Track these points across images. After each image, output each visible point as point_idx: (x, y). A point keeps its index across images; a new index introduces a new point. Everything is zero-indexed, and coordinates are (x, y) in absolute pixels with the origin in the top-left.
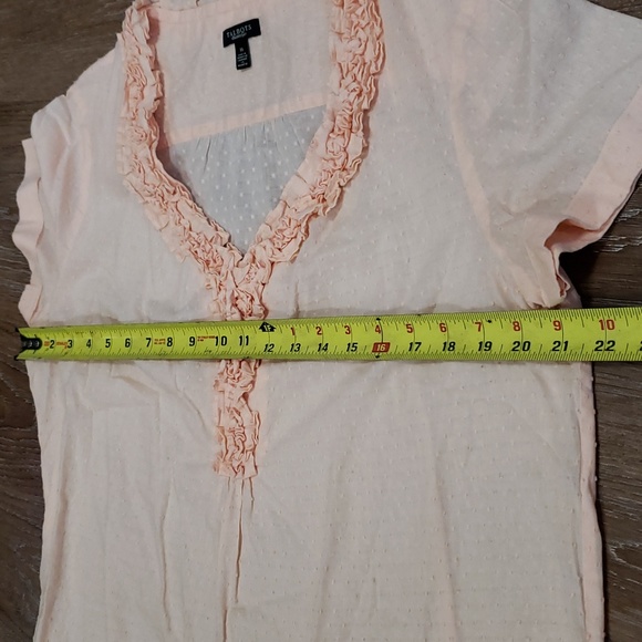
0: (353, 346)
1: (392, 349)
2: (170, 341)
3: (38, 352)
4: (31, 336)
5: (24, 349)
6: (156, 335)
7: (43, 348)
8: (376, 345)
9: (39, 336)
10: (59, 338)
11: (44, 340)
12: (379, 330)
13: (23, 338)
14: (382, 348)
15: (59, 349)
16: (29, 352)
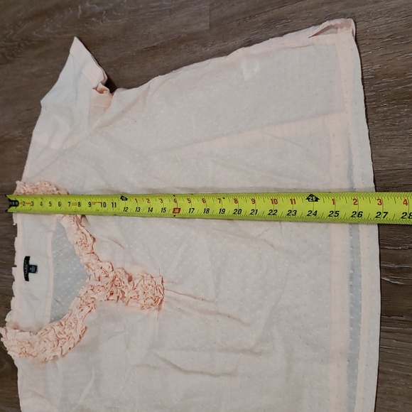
0: (164, 210)
1: (181, 212)
2: (79, 204)
3: (18, 208)
4: (14, 199)
5: (11, 206)
6: (73, 201)
7: (20, 205)
8: (174, 209)
9: (17, 199)
10: (27, 200)
11: (20, 201)
12: (175, 201)
13: (10, 200)
14: (177, 211)
15: (27, 207)
16: (13, 208)
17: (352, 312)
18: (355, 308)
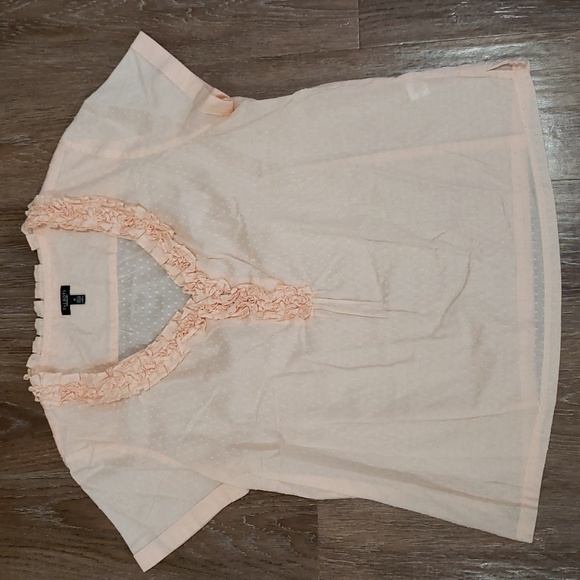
17: (536, 290)
18: (539, 286)
